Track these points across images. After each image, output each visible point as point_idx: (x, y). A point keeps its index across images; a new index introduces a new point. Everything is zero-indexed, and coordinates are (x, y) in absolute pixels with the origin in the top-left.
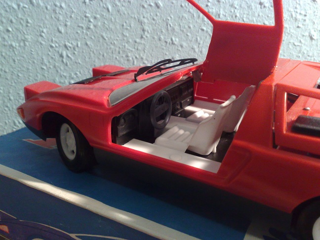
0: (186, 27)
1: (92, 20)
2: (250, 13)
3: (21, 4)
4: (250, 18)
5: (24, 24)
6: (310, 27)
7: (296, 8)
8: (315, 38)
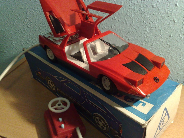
4: (147, 11)
8: (176, 22)
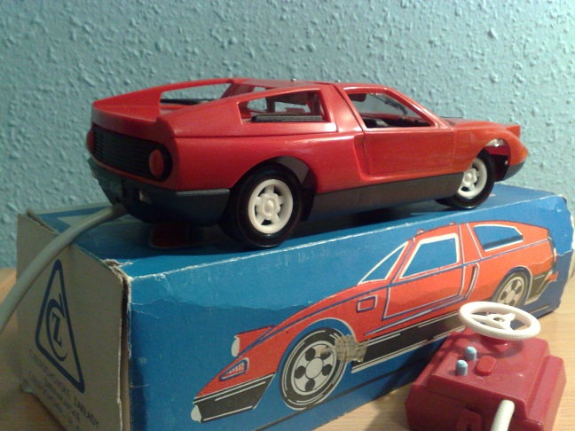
0: (345, 72)
1: (231, 68)
2: (419, 54)
3: (145, 51)
4: (420, 59)
5: (147, 75)
6: (490, 68)
7: (471, 46)
8: (496, 80)
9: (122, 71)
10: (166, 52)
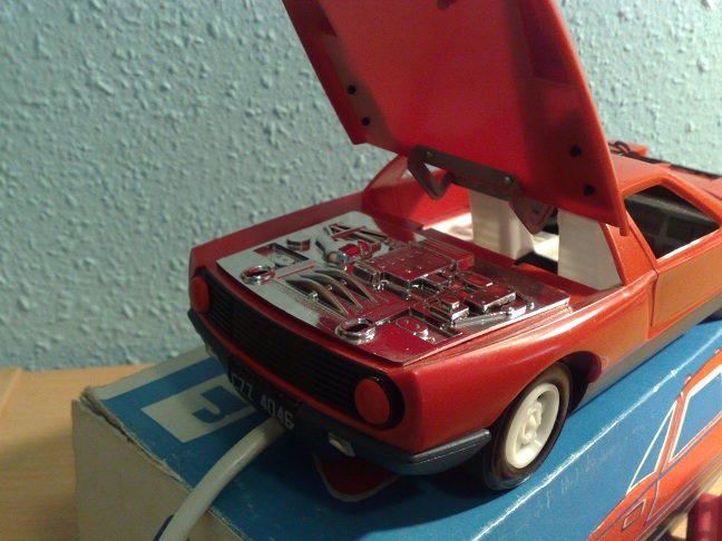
2: (603, 32)
3: (192, 37)
5: (196, 74)
6: (699, 50)
9: (156, 70)
10: (225, 38)
